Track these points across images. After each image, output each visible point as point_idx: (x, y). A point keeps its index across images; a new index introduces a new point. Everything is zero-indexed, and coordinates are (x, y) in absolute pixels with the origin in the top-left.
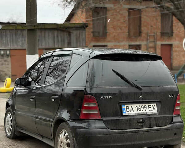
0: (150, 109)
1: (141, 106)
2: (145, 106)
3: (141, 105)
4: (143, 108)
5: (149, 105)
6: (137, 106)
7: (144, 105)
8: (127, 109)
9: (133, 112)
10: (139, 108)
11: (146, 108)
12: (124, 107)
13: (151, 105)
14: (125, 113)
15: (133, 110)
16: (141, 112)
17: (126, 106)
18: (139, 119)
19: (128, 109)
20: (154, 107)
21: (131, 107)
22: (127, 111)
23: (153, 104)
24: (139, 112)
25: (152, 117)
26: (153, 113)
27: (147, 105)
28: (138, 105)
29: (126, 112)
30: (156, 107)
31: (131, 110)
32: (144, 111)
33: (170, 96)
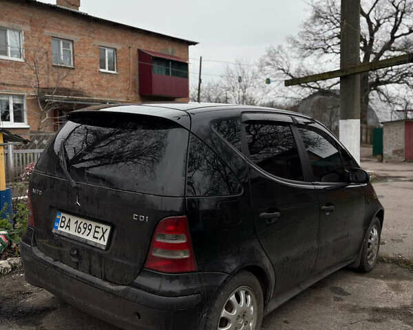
0: (96, 235)
1: (82, 224)
2: (91, 225)
3: (84, 221)
4: (86, 229)
5: (96, 227)
6: (77, 222)
7: (89, 222)
8: (62, 221)
9: (69, 232)
10: (79, 227)
11: (90, 230)
12: (60, 216)
13: (99, 228)
14: (57, 227)
15: (69, 227)
16: (80, 235)
17: (62, 215)
18: (74, 249)
19: (64, 222)
20: (104, 233)
21: (70, 219)
22: (61, 227)
23: (105, 227)
24: (77, 234)
26: (98, 246)
27: (94, 224)
28: (80, 220)
29: (59, 229)
30: (106, 236)
31: (67, 226)
32: (84, 237)
33: (136, 217)
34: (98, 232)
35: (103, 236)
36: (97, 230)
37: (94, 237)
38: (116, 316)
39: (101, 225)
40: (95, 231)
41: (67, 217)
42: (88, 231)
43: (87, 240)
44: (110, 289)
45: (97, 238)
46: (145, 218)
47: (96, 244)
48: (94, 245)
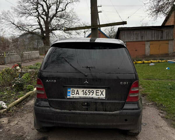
0: (97, 94)
3: (88, 90)
4: (90, 92)
5: (96, 91)
6: (83, 91)
7: (91, 90)
8: (72, 92)
9: (79, 96)
10: (85, 93)
11: (93, 93)
13: (99, 91)
14: (70, 95)
15: (78, 93)
16: (87, 96)
17: (71, 89)
18: (85, 102)
19: (74, 92)
20: (102, 93)
21: (78, 91)
22: (72, 94)
23: (102, 90)
24: (85, 96)
25: (98, 102)
26: (100, 98)
28: (85, 90)
30: (104, 93)
31: (77, 93)
32: (90, 96)
33: (122, 83)
34: (99, 93)
36: (97, 92)
37: (96, 95)
40: (96, 93)
41: (76, 89)
43: (92, 97)
45: (99, 95)
46: (126, 83)
48: (98, 98)
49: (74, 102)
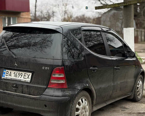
1: (18, 73)
2: (22, 73)
4: (19, 75)
5: (25, 74)
8: (7, 73)
9: (11, 77)
10: (16, 75)
11: (22, 75)
12: (6, 71)
13: (26, 74)
16: (17, 78)
18: (14, 84)
20: (28, 76)
21: (11, 72)
22: (6, 76)
23: (29, 74)
24: (15, 78)
25: (24, 85)
26: (26, 81)
27: (23, 73)
28: (16, 72)
29: (5, 76)
30: (30, 77)
31: (10, 75)
32: (19, 78)
33: (44, 68)
34: (26, 76)
35: (28, 77)
36: (25, 75)
37: (24, 78)
38: (35, 108)
39: (27, 73)
40: (24, 76)
41: (9, 71)
42: (20, 76)
43: (20, 80)
44: (33, 97)
45: (26, 78)
46: (48, 68)
47: (25, 80)
48: (24, 81)
49: (7, 83)
